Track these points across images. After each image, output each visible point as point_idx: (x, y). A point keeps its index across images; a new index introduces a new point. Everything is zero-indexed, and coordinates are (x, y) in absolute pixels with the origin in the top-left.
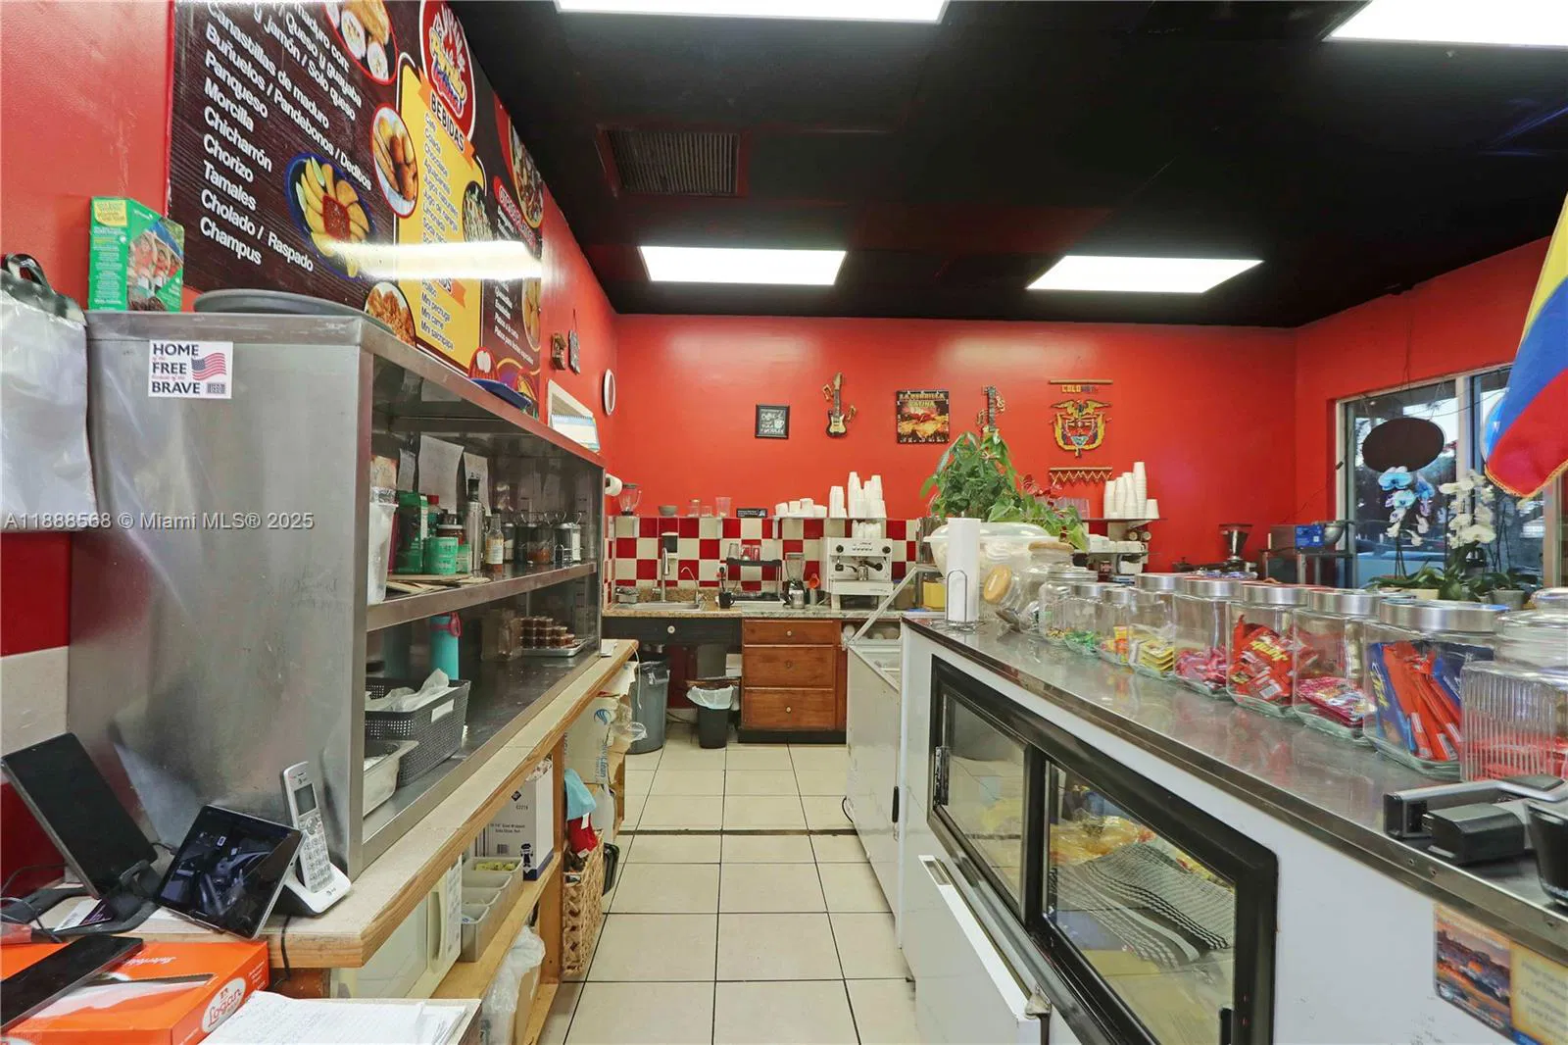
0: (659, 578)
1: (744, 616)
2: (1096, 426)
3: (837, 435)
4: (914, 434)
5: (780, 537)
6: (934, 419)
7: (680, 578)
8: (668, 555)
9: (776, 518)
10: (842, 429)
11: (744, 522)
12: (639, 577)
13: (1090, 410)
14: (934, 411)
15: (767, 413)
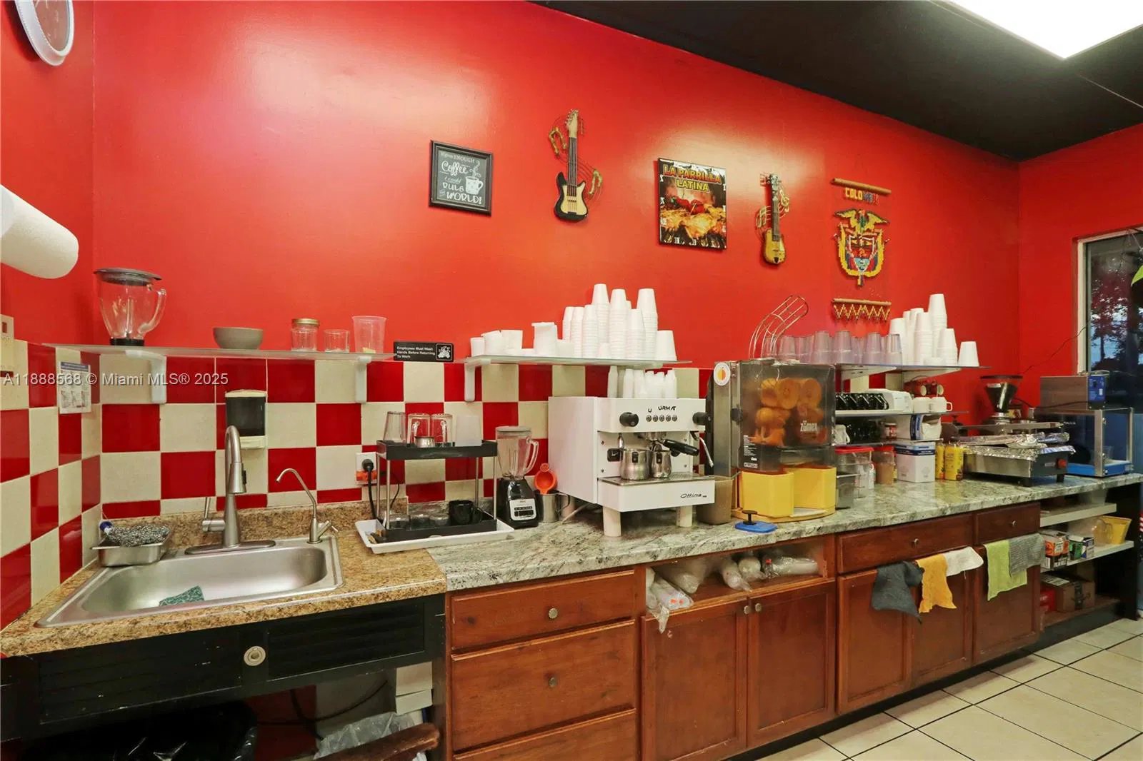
0: (220, 490)
1: (450, 588)
2: (877, 248)
3: (572, 219)
4: (682, 231)
5: (478, 396)
6: (707, 212)
7: (274, 487)
8: (239, 442)
9: (469, 363)
10: (580, 209)
11: (410, 369)
12: (166, 494)
13: (870, 225)
14: (708, 198)
15: (451, 162)
